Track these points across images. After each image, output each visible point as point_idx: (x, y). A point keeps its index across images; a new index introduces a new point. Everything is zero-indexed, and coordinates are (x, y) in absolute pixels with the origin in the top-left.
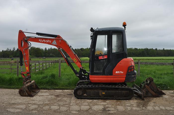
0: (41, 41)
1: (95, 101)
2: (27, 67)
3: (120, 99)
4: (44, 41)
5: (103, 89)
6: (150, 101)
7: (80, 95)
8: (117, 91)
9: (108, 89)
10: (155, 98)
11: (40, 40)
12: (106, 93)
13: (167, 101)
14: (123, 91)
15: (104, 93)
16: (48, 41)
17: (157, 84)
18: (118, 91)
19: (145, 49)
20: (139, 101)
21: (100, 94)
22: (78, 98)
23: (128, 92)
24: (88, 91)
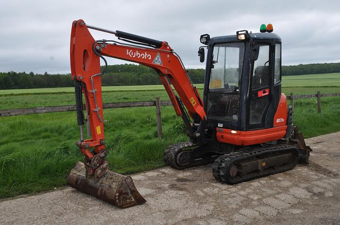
0: (131, 53)
2: (99, 127)
4: (137, 54)
11: (129, 52)
12: (267, 163)
14: (286, 155)
16: (146, 55)
18: (280, 156)
21: (260, 168)
24: (243, 164)
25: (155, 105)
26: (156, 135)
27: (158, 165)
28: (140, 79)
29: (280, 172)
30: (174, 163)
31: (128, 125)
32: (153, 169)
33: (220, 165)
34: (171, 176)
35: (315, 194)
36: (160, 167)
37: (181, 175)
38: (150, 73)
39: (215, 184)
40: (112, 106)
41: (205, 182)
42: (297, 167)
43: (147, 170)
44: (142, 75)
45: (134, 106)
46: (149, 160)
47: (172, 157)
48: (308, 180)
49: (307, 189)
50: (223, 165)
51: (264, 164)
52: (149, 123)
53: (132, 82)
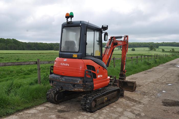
24: (97, 100)
25: (37, 63)
26: (36, 82)
27: (42, 102)
28: (7, 47)
29: (113, 102)
30: (53, 100)
31: (9, 74)
32: (40, 104)
33: (86, 101)
34: (53, 109)
35: (136, 115)
36: (44, 103)
37: (59, 108)
38: (13, 44)
39: (83, 113)
40: (11, 64)
41: (76, 111)
42: (119, 99)
43: (36, 105)
44: (8, 44)
45: (24, 65)
46: (36, 99)
47: (52, 96)
48: (129, 107)
49: (131, 112)
50: (88, 101)
51: (106, 99)
52: (22, 72)
53: (2, 48)
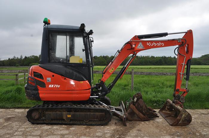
1: (55, 127)
3: (91, 125)
5: (69, 110)
6: (134, 127)
7: (36, 118)
8: (88, 113)
9: (76, 110)
10: (143, 123)
12: (72, 116)
13: (157, 127)
14: (97, 114)
15: (69, 116)
17: (153, 101)
18: (90, 113)
19: (162, 57)
20: (118, 127)
21: (65, 118)
22: (33, 124)
23: (104, 115)
